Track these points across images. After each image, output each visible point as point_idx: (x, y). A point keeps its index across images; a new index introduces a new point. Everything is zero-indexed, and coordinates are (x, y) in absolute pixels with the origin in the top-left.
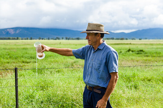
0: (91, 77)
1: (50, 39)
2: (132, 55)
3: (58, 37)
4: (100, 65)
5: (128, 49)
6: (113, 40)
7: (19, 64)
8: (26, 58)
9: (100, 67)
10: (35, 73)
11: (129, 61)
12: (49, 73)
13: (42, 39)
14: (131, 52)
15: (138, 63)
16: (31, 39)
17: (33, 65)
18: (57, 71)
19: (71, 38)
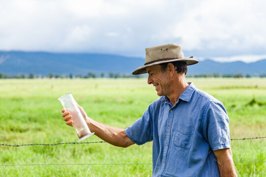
1: (74, 77)
2: (259, 113)
3: (93, 72)
4: (189, 136)
5: (250, 100)
7: (3, 135)
8: (18, 119)
9: (188, 140)
10: (37, 155)
11: (250, 126)
12: (69, 154)
13: (56, 77)
14: (256, 106)
16: (31, 77)
17: (34, 136)
18: (86, 151)
19: (121, 74)
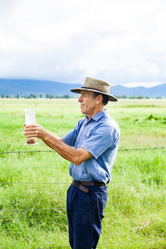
1: (20, 97)
2: (155, 125)
6: (125, 100)
11: (148, 135)
13: (7, 97)
14: (153, 120)
19: (55, 96)
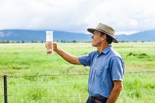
0: (93, 85)
1: (44, 42)
2: (134, 59)
5: (129, 53)
7: (10, 71)
8: (17, 63)
9: (102, 73)
10: (27, 81)
11: (130, 66)
12: (42, 80)
13: (35, 42)
14: (132, 56)
15: (140, 68)
16: (23, 42)
17: (25, 71)
18: (51, 78)
19: (67, 41)
